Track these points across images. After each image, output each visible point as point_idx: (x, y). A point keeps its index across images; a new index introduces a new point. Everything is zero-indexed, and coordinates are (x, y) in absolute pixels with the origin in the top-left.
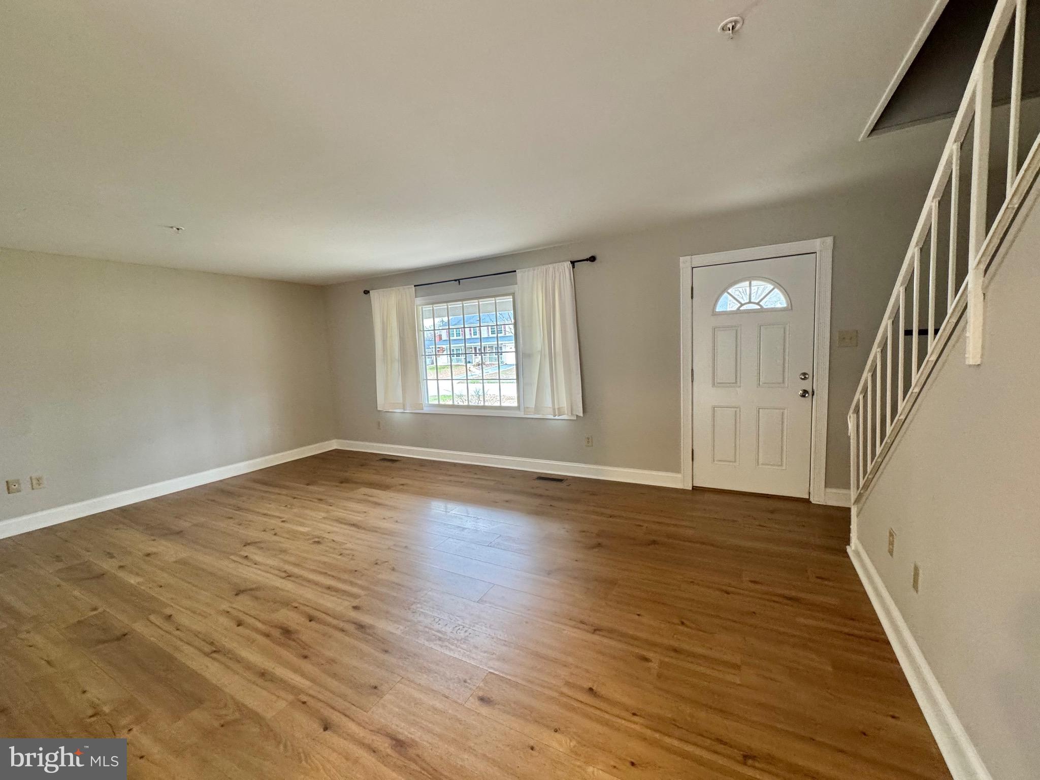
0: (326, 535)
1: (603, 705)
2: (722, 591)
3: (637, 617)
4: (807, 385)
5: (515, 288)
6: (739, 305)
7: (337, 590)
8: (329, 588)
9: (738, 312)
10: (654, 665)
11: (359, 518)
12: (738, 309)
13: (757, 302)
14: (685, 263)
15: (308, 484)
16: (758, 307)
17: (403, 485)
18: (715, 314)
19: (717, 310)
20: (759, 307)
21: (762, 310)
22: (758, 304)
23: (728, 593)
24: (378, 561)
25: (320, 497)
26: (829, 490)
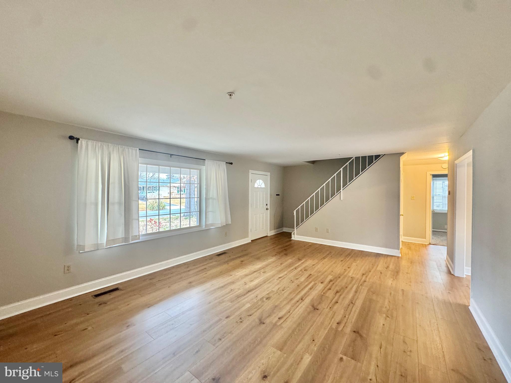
4: (267, 207)
12: (258, 187)
13: (260, 185)
14: (250, 172)
18: (254, 188)
21: (261, 188)
26: (270, 232)
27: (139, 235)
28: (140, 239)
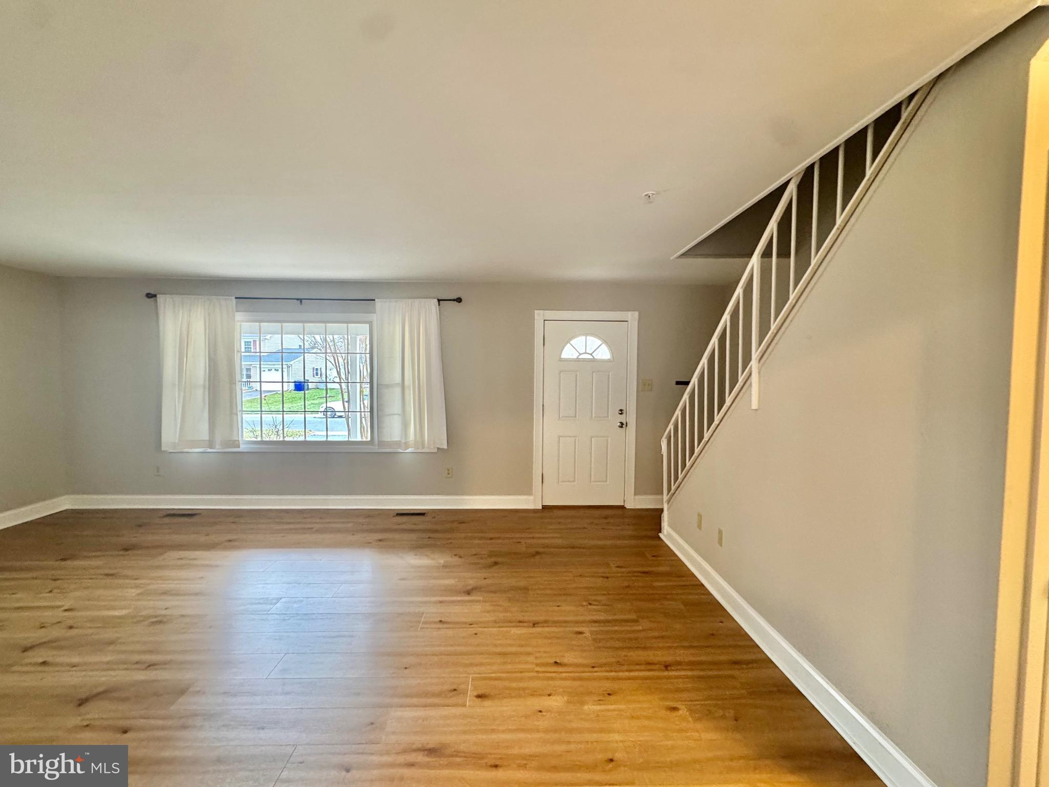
0: (164, 612)
1: (571, 669)
2: (603, 577)
3: (558, 608)
4: (622, 418)
5: (374, 317)
6: (579, 354)
9: (578, 360)
10: (588, 634)
12: (577, 358)
13: (590, 353)
14: (539, 315)
16: (590, 357)
18: (561, 360)
19: (562, 357)
20: (592, 357)
21: (594, 360)
22: (591, 354)
23: (607, 578)
26: (637, 497)
27: (239, 441)
28: (243, 448)
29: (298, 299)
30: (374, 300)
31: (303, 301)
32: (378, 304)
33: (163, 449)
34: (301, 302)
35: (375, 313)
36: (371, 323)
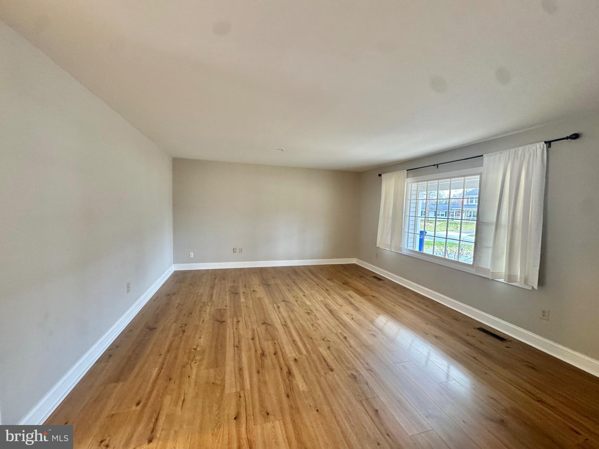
0: (315, 311)
5: (483, 169)
7: (296, 345)
8: (294, 341)
11: (336, 308)
15: (328, 279)
17: (373, 296)
24: (325, 339)
25: (328, 288)
27: (401, 248)
28: (404, 252)
29: (434, 165)
30: (482, 156)
31: (438, 165)
32: (486, 158)
33: (377, 246)
34: (438, 166)
35: (483, 166)
36: (481, 174)
